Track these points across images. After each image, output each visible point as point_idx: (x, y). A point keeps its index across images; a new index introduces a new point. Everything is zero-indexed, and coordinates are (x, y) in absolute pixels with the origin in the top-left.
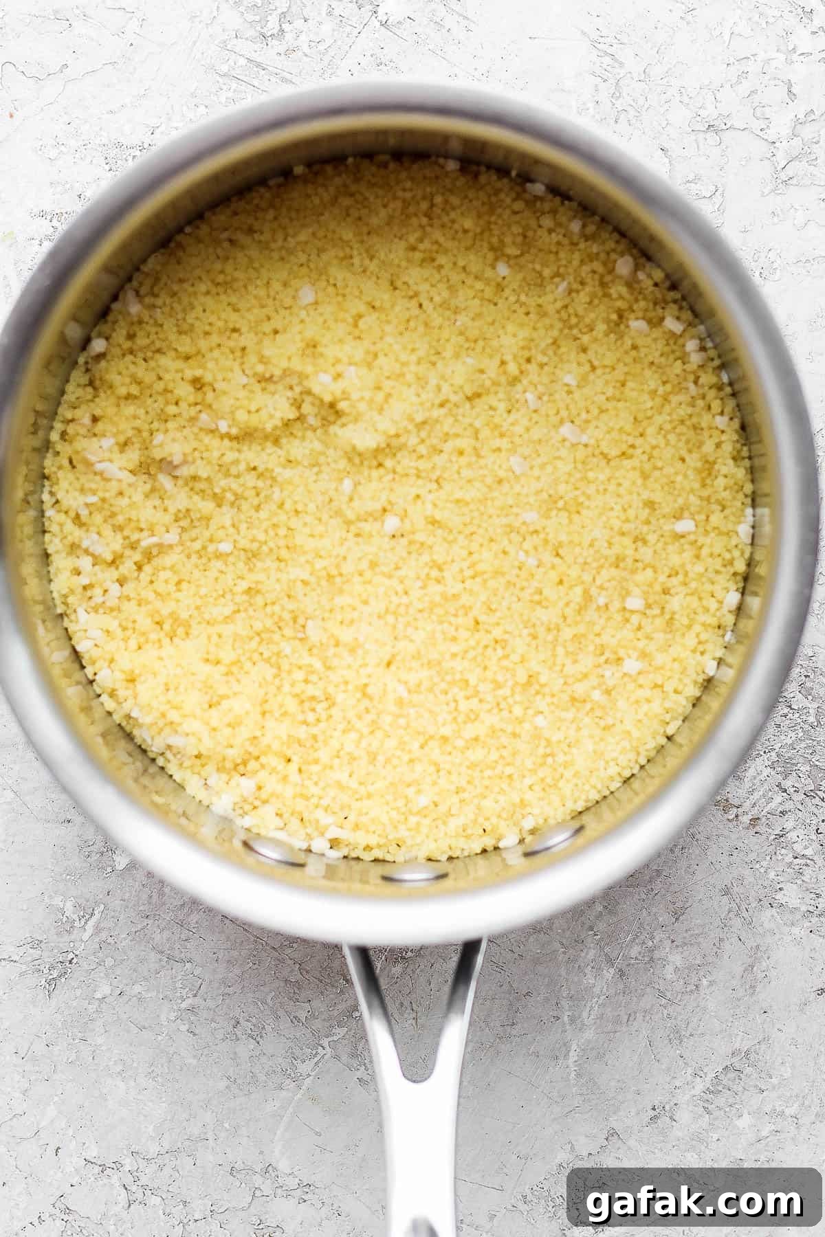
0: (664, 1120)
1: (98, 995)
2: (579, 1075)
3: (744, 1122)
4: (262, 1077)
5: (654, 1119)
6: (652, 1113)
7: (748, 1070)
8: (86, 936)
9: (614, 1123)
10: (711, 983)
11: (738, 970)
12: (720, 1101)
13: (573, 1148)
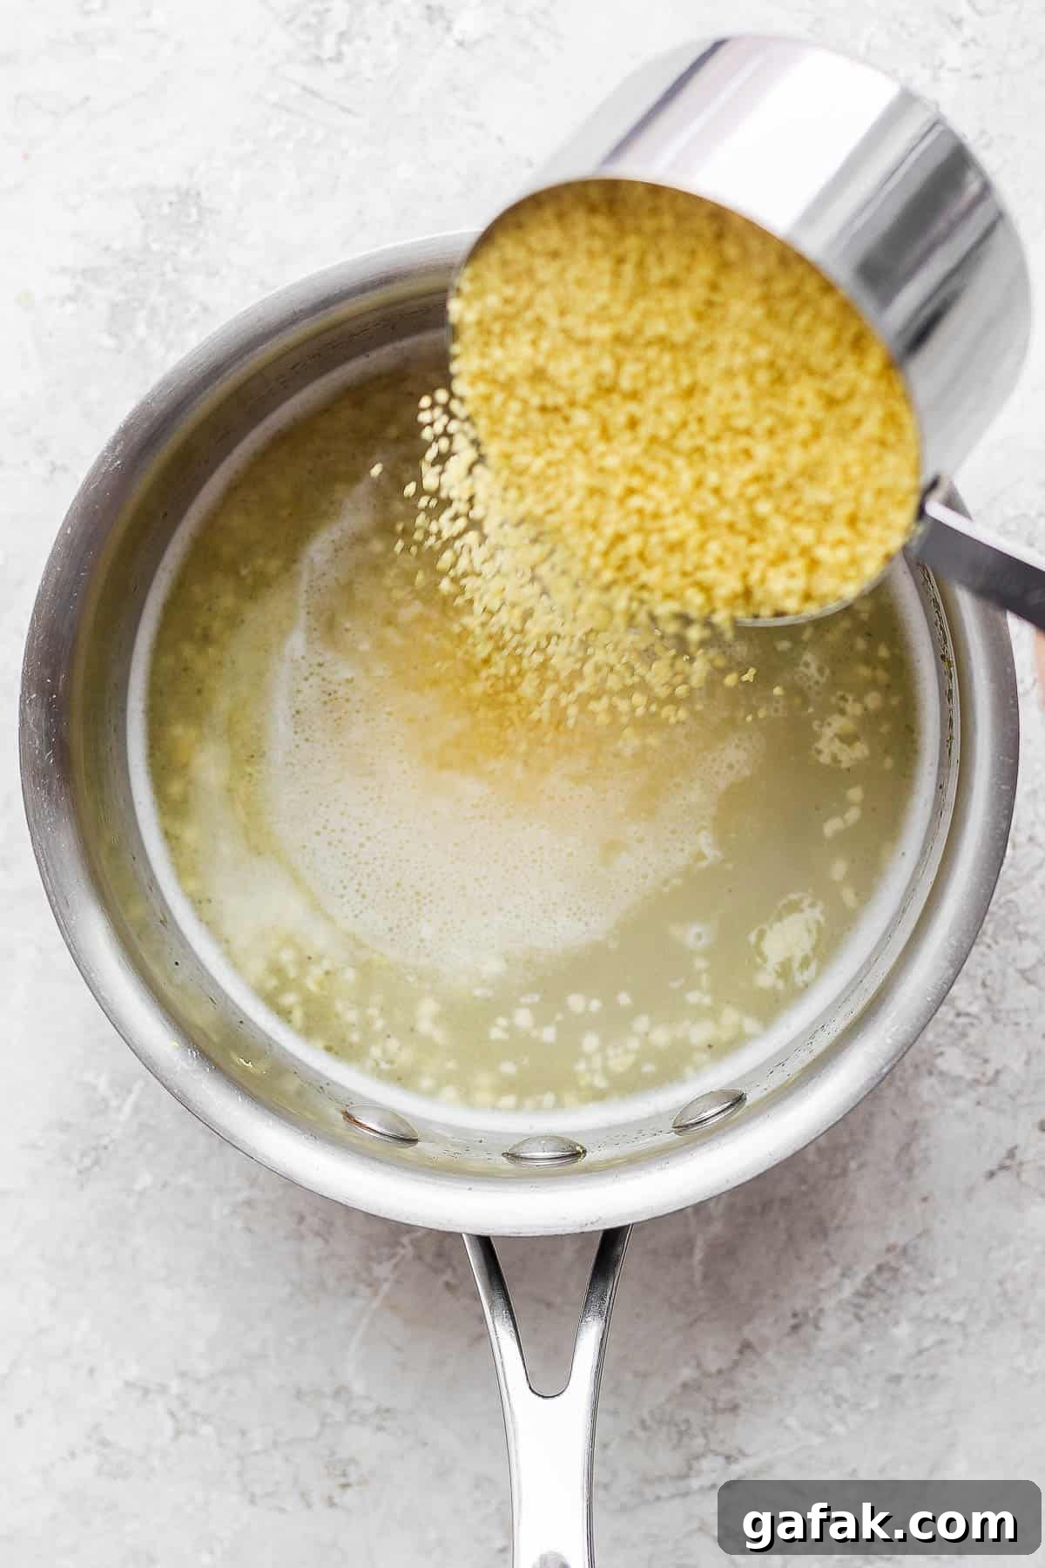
0: (808, 1330)
1: (138, 1187)
2: (706, 1277)
3: (903, 1331)
4: (331, 1282)
5: (795, 1328)
6: (792, 1322)
7: (906, 1269)
8: (122, 1118)
9: (748, 1332)
10: (861, 1166)
11: (893, 1150)
12: (873, 1305)
13: (699, 1365)
